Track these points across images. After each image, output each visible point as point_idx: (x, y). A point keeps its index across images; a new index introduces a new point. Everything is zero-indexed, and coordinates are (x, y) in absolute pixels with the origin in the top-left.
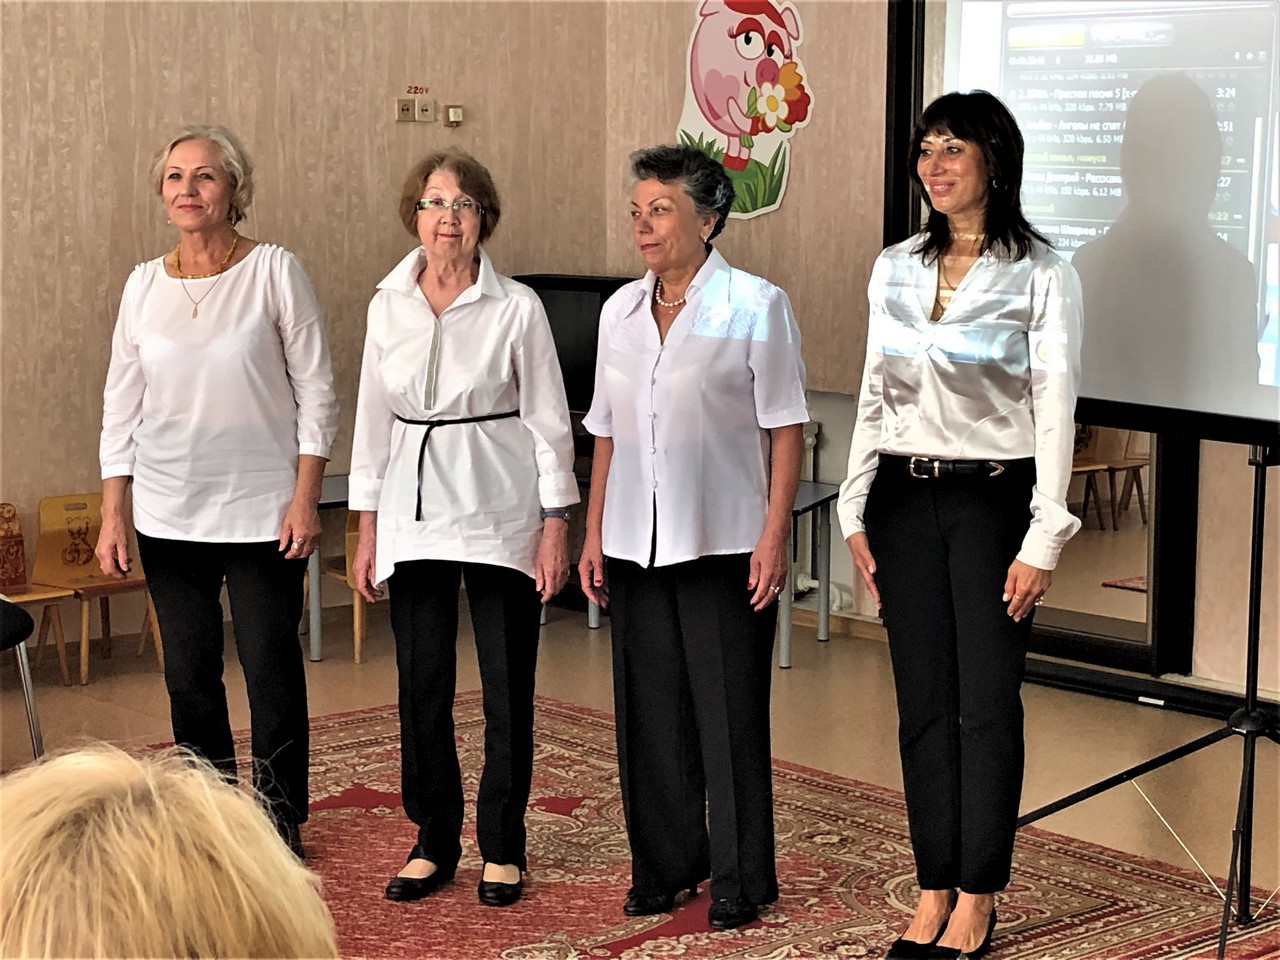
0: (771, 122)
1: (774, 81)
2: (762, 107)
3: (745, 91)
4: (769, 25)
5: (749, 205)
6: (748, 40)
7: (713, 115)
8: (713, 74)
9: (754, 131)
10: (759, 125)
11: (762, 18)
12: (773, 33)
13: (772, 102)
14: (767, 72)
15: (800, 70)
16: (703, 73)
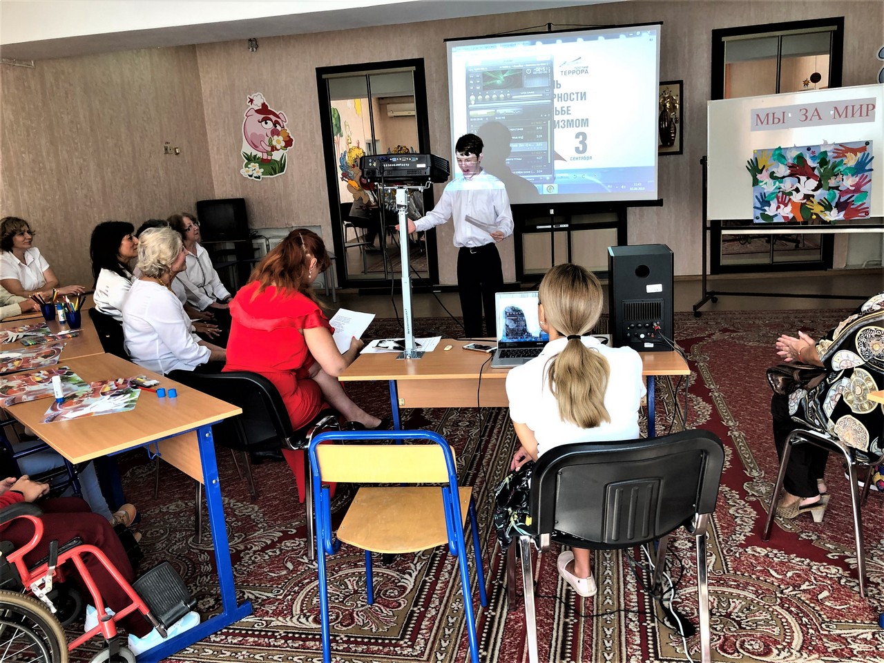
0: (278, 147)
1: (278, 135)
2: (274, 143)
3: (267, 139)
4: (274, 118)
5: (273, 173)
6: (266, 123)
7: (255, 147)
8: (254, 134)
9: (272, 150)
10: (274, 148)
11: (271, 116)
12: (276, 121)
13: (278, 142)
14: (275, 132)
15: (288, 131)
16: (249, 134)
